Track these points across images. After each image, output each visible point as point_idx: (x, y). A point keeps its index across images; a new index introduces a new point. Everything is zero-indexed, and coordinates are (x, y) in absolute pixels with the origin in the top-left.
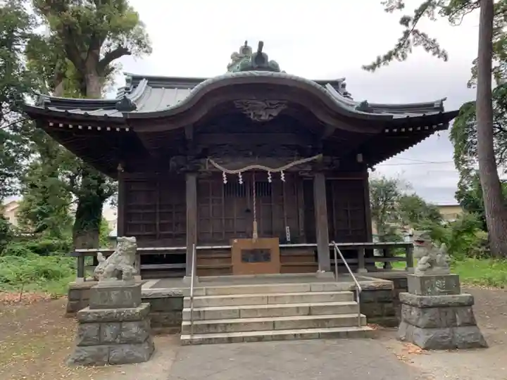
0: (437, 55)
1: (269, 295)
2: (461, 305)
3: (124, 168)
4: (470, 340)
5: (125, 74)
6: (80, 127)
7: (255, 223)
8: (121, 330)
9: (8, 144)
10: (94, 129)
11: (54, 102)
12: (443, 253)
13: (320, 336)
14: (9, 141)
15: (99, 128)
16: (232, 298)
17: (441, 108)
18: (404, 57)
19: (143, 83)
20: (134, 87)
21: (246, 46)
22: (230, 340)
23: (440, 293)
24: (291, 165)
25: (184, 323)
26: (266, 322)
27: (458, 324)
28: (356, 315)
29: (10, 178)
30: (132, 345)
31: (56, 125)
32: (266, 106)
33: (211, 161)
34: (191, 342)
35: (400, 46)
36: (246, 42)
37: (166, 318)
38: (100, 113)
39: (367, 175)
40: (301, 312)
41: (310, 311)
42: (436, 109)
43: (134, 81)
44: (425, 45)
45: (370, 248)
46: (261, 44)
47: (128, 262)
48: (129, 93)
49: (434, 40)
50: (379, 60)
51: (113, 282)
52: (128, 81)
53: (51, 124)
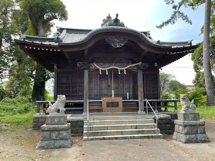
0: (187, 22)
1: (119, 120)
2: (200, 125)
3: (57, 67)
4: (203, 139)
5: (56, 27)
6: (39, 49)
7: (113, 91)
8: (59, 134)
9: (5, 56)
10: (45, 50)
11: (27, 38)
12: (193, 104)
13: (141, 137)
14: (5, 55)
15: (47, 50)
16: (104, 122)
17: (191, 44)
18: (174, 23)
19: (65, 31)
20: (61, 33)
21: (109, 16)
22: (104, 139)
23: (192, 120)
24: (128, 67)
25: (84, 132)
26: (118, 132)
27: (199, 133)
28: (156, 129)
29: (5, 71)
30: (64, 140)
31: (28, 48)
32: (119, 41)
33: (95, 64)
34: (88, 140)
35: (172, 18)
36: (109, 15)
37: (76, 130)
38: (47, 43)
39: (159, 72)
40: (133, 128)
41: (136, 127)
42: (189, 44)
43: (61, 30)
44: (183, 17)
45: (159, 102)
46: (117, 15)
47: (62, 106)
48: (59, 35)
49: (187, 16)
50: (163, 23)
51: (56, 114)
52: (58, 30)
53: (26, 47)
